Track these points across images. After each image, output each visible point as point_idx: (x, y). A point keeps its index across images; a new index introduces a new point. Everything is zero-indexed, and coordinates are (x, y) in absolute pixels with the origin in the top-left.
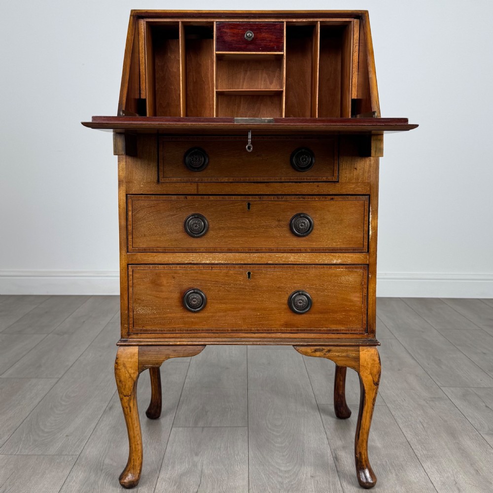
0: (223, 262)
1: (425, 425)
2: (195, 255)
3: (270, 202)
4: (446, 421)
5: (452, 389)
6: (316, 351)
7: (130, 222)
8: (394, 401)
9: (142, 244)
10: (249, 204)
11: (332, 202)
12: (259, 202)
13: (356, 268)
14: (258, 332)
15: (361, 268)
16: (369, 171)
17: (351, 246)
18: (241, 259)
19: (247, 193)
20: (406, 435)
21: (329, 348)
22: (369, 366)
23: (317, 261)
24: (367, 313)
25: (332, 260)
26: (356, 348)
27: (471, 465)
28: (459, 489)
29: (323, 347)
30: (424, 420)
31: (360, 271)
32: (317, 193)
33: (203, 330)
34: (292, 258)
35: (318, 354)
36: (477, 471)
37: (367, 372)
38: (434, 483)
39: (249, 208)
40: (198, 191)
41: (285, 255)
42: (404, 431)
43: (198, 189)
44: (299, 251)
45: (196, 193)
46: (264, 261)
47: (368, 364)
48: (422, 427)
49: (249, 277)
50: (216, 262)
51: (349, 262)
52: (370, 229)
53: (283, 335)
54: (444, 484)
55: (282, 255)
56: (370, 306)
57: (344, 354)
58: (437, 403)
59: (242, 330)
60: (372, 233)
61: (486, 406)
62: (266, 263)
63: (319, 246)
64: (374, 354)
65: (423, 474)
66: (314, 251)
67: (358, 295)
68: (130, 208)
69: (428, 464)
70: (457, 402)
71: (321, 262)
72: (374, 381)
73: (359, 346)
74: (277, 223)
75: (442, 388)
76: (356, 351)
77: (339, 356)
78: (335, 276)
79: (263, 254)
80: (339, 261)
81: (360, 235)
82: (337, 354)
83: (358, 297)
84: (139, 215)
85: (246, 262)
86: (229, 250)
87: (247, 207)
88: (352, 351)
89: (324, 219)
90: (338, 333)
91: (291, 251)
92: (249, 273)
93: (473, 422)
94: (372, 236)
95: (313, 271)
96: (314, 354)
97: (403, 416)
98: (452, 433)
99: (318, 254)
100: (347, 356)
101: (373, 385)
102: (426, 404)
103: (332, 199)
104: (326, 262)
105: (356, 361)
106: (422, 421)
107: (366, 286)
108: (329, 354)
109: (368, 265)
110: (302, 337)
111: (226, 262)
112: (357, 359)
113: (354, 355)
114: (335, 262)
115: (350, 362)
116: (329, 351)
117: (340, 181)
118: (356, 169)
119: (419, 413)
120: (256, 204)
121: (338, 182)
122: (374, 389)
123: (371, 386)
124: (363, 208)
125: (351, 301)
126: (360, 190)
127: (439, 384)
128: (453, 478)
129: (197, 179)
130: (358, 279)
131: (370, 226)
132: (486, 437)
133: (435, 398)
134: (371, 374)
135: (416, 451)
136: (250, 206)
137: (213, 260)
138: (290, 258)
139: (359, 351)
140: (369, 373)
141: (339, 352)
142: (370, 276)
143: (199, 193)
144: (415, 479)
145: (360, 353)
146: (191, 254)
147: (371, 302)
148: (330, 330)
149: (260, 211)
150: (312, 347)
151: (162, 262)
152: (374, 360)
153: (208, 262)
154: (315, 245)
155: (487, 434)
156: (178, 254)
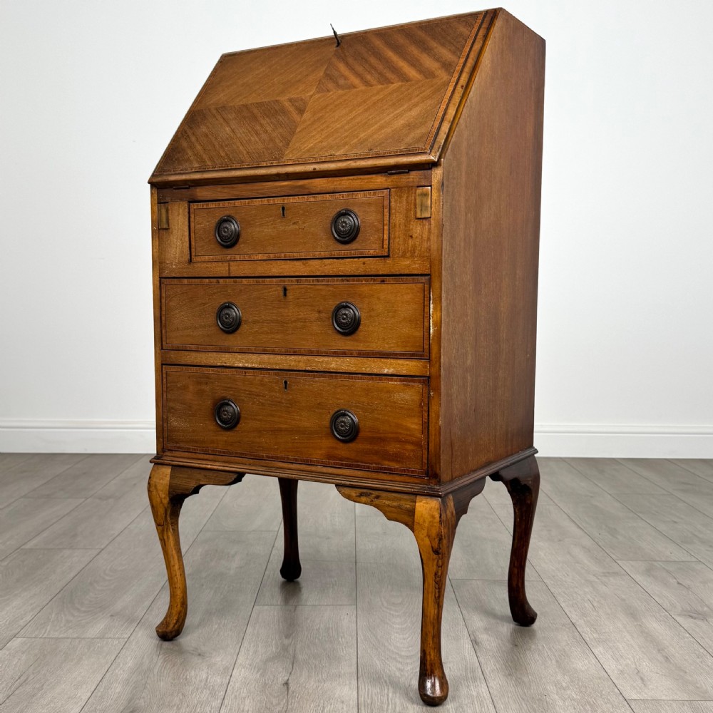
0: (256, 366)
1: (595, 604)
2: (227, 355)
3: (309, 287)
4: (624, 600)
5: (631, 562)
6: (361, 495)
7: (164, 313)
9: (176, 341)
10: (285, 290)
11: (384, 286)
12: (297, 286)
13: (414, 381)
14: (295, 461)
15: (420, 382)
16: (429, 239)
17: (408, 349)
18: (276, 364)
19: (282, 275)
20: (570, 616)
21: (377, 493)
22: (426, 525)
23: (363, 370)
24: (428, 448)
25: (382, 368)
26: (412, 497)
27: (659, 650)
28: (642, 679)
29: (371, 491)
30: (594, 599)
31: (419, 386)
32: (363, 274)
33: (236, 453)
34: (334, 364)
35: (364, 499)
36: (667, 658)
37: (423, 532)
38: (609, 672)
39: (285, 295)
40: (229, 273)
41: (326, 359)
42: (566, 611)
43: (229, 269)
44: (344, 354)
45: (228, 275)
46: (302, 366)
47: (424, 521)
48: (591, 606)
49: (286, 388)
50: (250, 366)
51: (404, 372)
52: (431, 325)
53: (325, 470)
54: (622, 672)
55: (322, 359)
56: (432, 438)
57: (395, 504)
58: (611, 579)
59: (278, 458)
60: (434, 330)
61: (678, 583)
62: (304, 369)
63: (368, 349)
64: (435, 508)
65: (594, 661)
66: (362, 355)
67: (416, 420)
68: (164, 295)
69: (601, 649)
70: (638, 578)
71: (368, 370)
72: (432, 547)
73: (416, 494)
74: (317, 315)
75: (618, 562)
76: (412, 502)
77: (389, 506)
78: (388, 392)
79: (300, 357)
80: (391, 371)
81: (419, 334)
82: (387, 502)
83: (416, 424)
84: (172, 304)
85: (281, 367)
86: (265, 350)
87: (282, 294)
88: (406, 500)
89: (373, 310)
90: (390, 473)
91: (336, 354)
92: (286, 382)
93: (660, 601)
94: (434, 336)
95: (360, 383)
96: (358, 499)
97: (565, 593)
98: (633, 615)
99: (365, 360)
100: (399, 507)
101: (431, 552)
102: (597, 580)
103: (383, 281)
104: (375, 371)
105: (410, 516)
106: (591, 599)
107: (426, 408)
108: (377, 502)
109: (429, 377)
110: (347, 474)
111: (260, 366)
112: (411, 512)
113: (408, 506)
114: (386, 371)
115: (403, 516)
116: (378, 497)
117: (391, 255)
118: (411, 237)
119: (586, 590)
120: (293, 289)
121: (388, 256)
122: (433, 560)
123: (429, 553)
124: (422, 295)
125: (408, 429)
126: (416, 266)
127: (613, 556)
128: (634, 666)
129: (229, 257)
130: (417, 398)
131: (431, 321)
132: (678, 619)
133: (608, 573)
134: (429, 536)
135: (583, 634)
136: (288, 292)
137: (246, 363)
138: (331, 364)
139: (415, 502)
140: (425, 535)
141: (390, 500)
142: (432, 393)
143: (231, 275)
144: (583, 666)
145: (417, 504)
146: (223, 355)
147: (433, 433)
148: (381, 469)
149: (298, 299)
150: (357, 490)
151: (195, 363)
152: (433, 517)
153: (241, 365)
154: (362, 347)
155: (679, 615)
156: (210, 354)
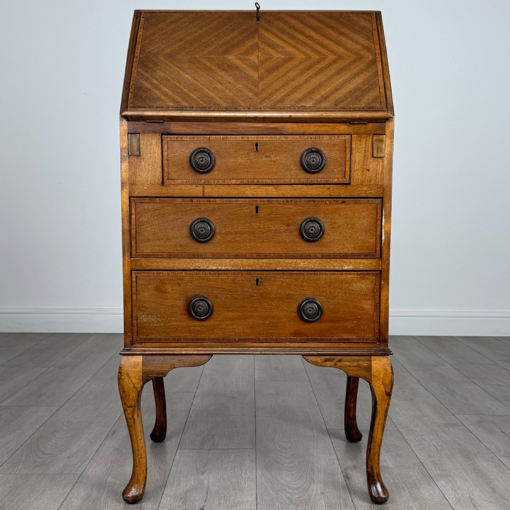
0: (230, 268)
1: (439, 448)
2: (201, 260)
3: (279, 206)
4: (460, 445)
5: (466, 416)
6: (326, 360)
7: (133, 226)
8: (407, 427)
9: (146, 249)
10: (257, 208)
11: (344, 206)
12: (268, 206)
13: (368, 274)
14: (267, 341)
15: (373, 274)
16: (382, 173)
17: (363, 252)
18: (249, 266)
19: (255, 196)
20: (419, 457)
21: (339, 358)
22: (381, 376)
23: (327, 268)
24: (380, 322)
25: (343, 266)
26: (368, 358)
27: (487, 483)
28: (474, 506)
29: (334, 357)
30: (437, 443)
31: (372, 278)
32: (328, 196)
33: (209, 339)
34: (302, 264)
35: (328, 363)
36: (493, 489)
37: (379, 381)
38: (449, 500)
39: (257, 212)
40: (204, 194)
41: (295, 260)
42: (417, 453)
43: (204, 191)
44: (309, 257)
45: (202, 196)
46: (273, 267)
47: (380, 374)
48: (436, 449)
49: (257, 284)
50: (223, 268)
51: (361, 268)
52: (383, 233)
53: (293, 345)
54: (459, 500)
55: (291, 261)
56: (382, 314)
57: (355, 364)
58: (451, 429)
59: (249, 340)
60: (385, 238)
61: (502, 432)
62: (274, 269)
63: (330, 252)
64: (386, 364)
65: (437, 491)
66: (324, 257)
67: (370, 302)
68: (133, 211)
69: (443, 482)
70: (472, 428)
71: (332, 268)
72: (386, 391)
73: (370, 355)
74: (286, 228)
75: (456, 415)
76: (368, 361)
77: (350, 366)
78: (347, 283)
79: (271, 260)
80: (351, 267)
81: (373, 241)
82: (348, 364)
83: (370, 305)
84: (143, 219)
85: (253, 268)
86: (237, 255)
87: (255, 211)
88: (364, 360)
89: (335, 223)
90: (349, 342)
91: (301, 257)
92: (257, 280)
94: (385, 241)
95: (324, 278)
96: (324, 364)
99: (328, 260)
100: (358, 366)
101: (385, 395)
102: (439, 429)
103: (344, 202)
104: (337, 268)
105: (367, 371)
106: (435, 444)
107: (378, 293)
108: (340, 364)
109: (381, 271)
110: (312, 346)
111: (233, 268)
112: (369, 369)
113: (365, 365)
114: (346, 268)
115: (362, 372)
116: (340, 361)
117: (352, 183)
118: (368, 170)
119: (432, 437)
120: (264, 207)
121: (349, 184)
122: (386, 400)
123: (383, 396)
124: (375, 212)
125: (363, 309)
126: (373, 192)
128: (468, 496)
129: (203, 181)
130: (371, 287)
131: (383, 231)
133: (449, 424)
134: (383, 384)
135: (429, 471)
136: (259, 209)
137: (220, 266)
138: (299, 264)
139: (371, 361)
140: (381, 383)
141: (350, 362)
142: (382, 282)
143: (205, 196)
144: (429, 496)
145: (372, 362)
146: (197, 260)
147: (383, 310)
148: (341, 340)
149: (269, 215)
150: (321, 357)
151: (167, 268)
152: (386, 370)
153: (214, 268)
154: (325, 250)
156: (183, 260)
